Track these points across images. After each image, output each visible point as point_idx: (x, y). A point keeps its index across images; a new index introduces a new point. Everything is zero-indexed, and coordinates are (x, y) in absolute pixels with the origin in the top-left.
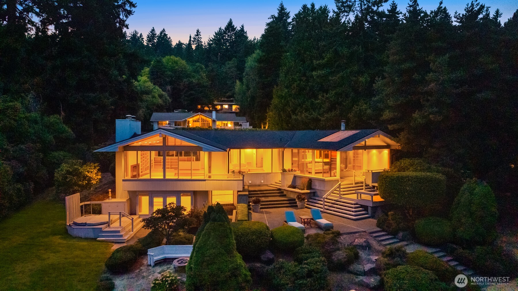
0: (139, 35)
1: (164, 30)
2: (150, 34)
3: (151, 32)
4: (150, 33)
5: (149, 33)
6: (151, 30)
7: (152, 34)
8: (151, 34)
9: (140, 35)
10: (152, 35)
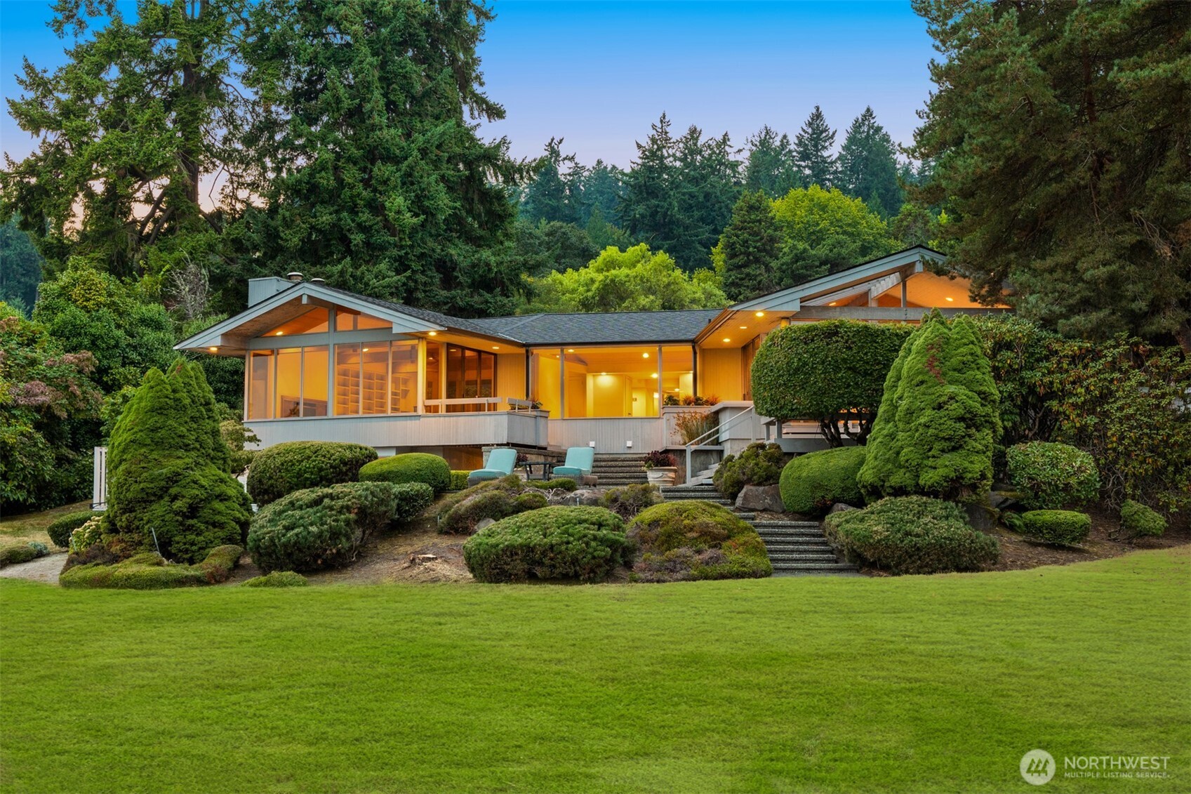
0: (777, 143)
1: (869, 113)
2: (806, 132)
3: (810, 124)
4: (805, 128)
5: (804, 130)
6: (808, 118)
7: (813, 129)
8: (810, 131)
9: (782, 141)
10: (814, 133)
